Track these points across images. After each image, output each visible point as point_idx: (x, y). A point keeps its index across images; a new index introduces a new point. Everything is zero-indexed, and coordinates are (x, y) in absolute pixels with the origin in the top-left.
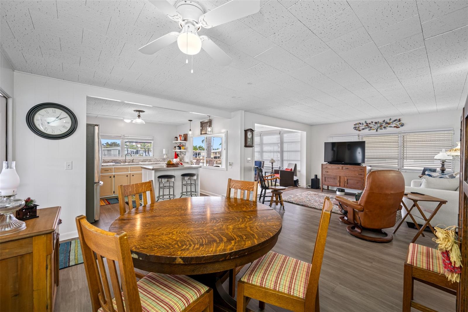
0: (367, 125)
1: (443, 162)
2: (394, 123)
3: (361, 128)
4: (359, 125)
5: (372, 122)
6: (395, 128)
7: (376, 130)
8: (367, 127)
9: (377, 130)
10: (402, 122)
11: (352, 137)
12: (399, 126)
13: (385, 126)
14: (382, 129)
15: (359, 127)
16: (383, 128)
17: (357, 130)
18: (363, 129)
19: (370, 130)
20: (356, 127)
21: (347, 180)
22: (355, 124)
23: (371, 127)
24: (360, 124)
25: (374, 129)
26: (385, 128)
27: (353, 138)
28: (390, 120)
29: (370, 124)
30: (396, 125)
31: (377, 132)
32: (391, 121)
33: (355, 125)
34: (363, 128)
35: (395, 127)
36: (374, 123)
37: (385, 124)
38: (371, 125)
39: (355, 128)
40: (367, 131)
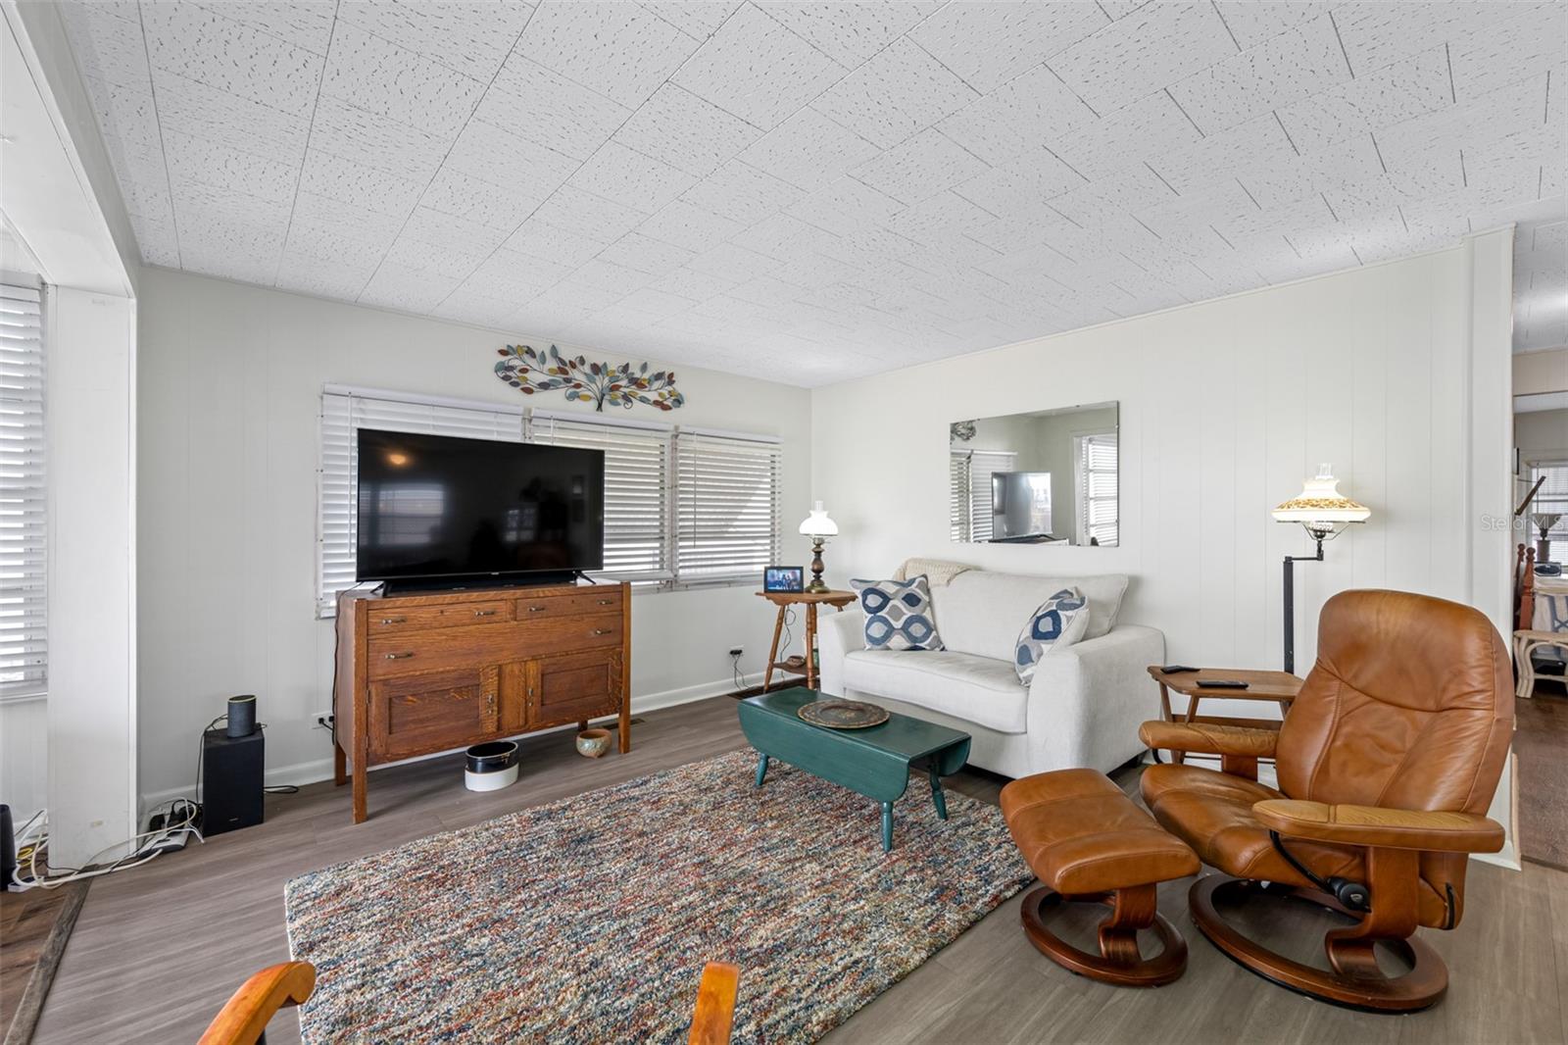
0: (563, 368)
1: (818, 545)
2: (657, 384)
3: (535, 378)
4: (526, 357)
5: (582, 361)
6: (657, 410)
7: (594, 404)
8: (559, 377)
9: (600, 407)
10: (679, 387)
11: (490, 418)
12: (668, 403)
13: (627, 390)
14: (618, 404)
15: (524, 371)
16: (620, 401)
17: (515, 384)
18: (544, 386)
19: (571, 397)
20: (511, 368)
21: (543, 675)
22: (505, 348)
23: (578, 386)
24: (530, 352)
25: (591, 398)
26: (627, 398)
27: (499, 424)
28: (644, 368)
29: (573, 365)
30: (660, 395)
31: (599, 413)
32: (646, 376)
33: (503, 352)
34: (545, 379)
35: (656, 403)
36: (587, 368)
37: (624, 383)
38: (577, 375)
39: (505, 371)
40: (556, 399)
